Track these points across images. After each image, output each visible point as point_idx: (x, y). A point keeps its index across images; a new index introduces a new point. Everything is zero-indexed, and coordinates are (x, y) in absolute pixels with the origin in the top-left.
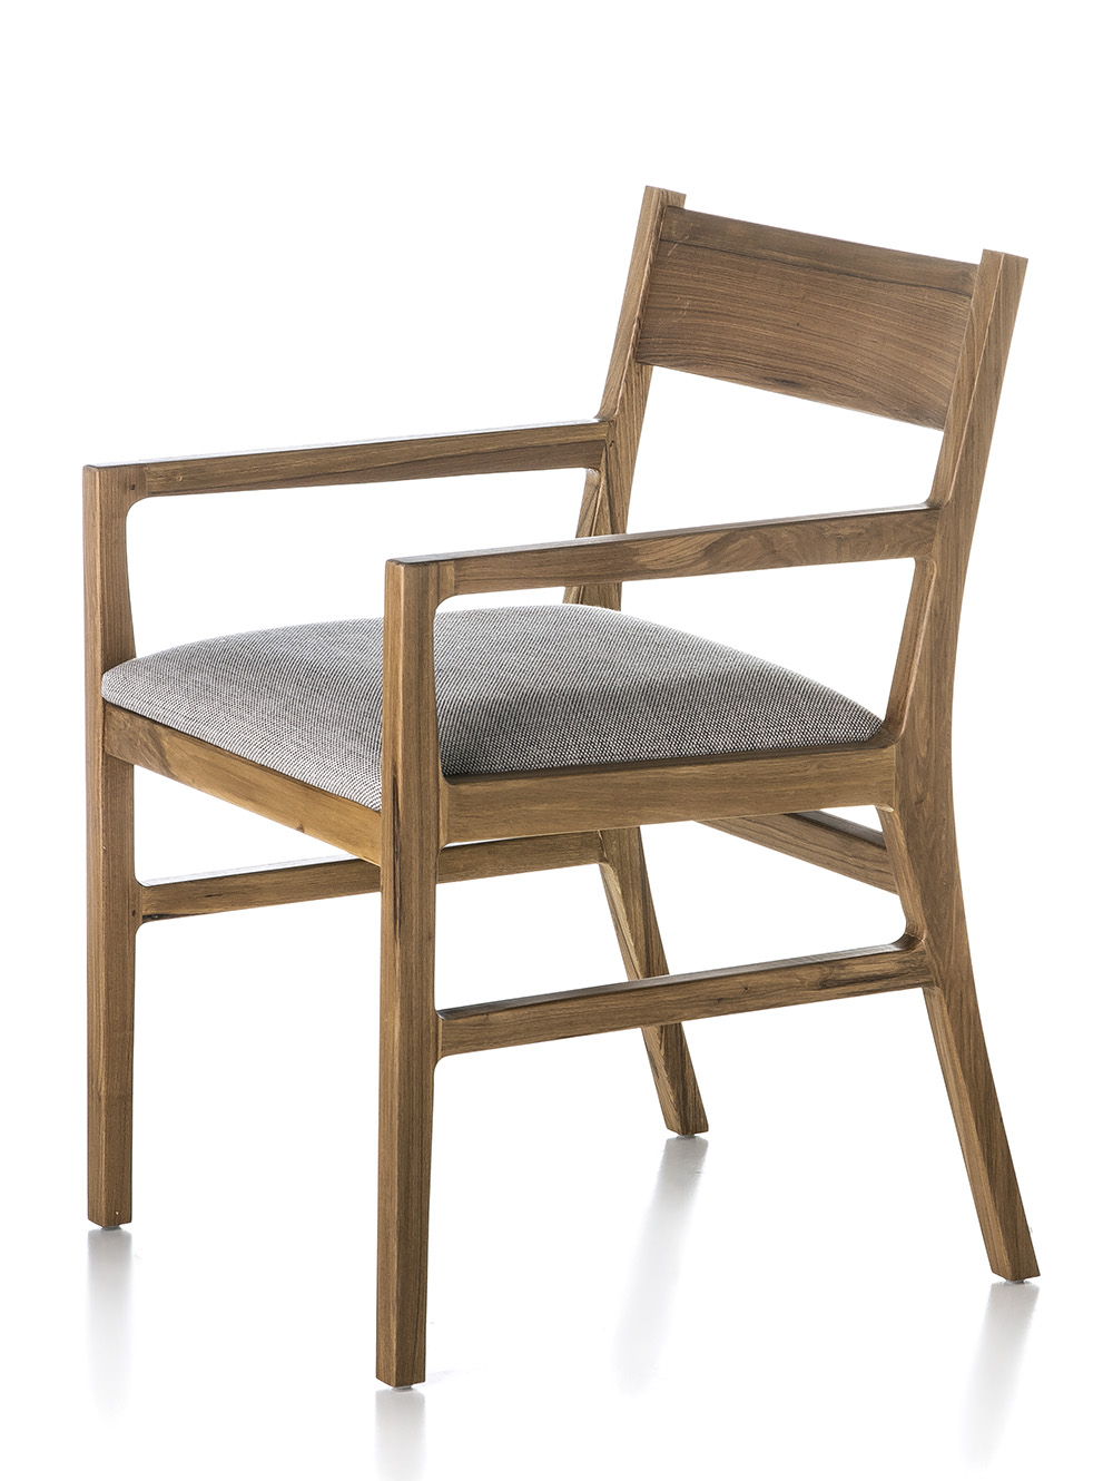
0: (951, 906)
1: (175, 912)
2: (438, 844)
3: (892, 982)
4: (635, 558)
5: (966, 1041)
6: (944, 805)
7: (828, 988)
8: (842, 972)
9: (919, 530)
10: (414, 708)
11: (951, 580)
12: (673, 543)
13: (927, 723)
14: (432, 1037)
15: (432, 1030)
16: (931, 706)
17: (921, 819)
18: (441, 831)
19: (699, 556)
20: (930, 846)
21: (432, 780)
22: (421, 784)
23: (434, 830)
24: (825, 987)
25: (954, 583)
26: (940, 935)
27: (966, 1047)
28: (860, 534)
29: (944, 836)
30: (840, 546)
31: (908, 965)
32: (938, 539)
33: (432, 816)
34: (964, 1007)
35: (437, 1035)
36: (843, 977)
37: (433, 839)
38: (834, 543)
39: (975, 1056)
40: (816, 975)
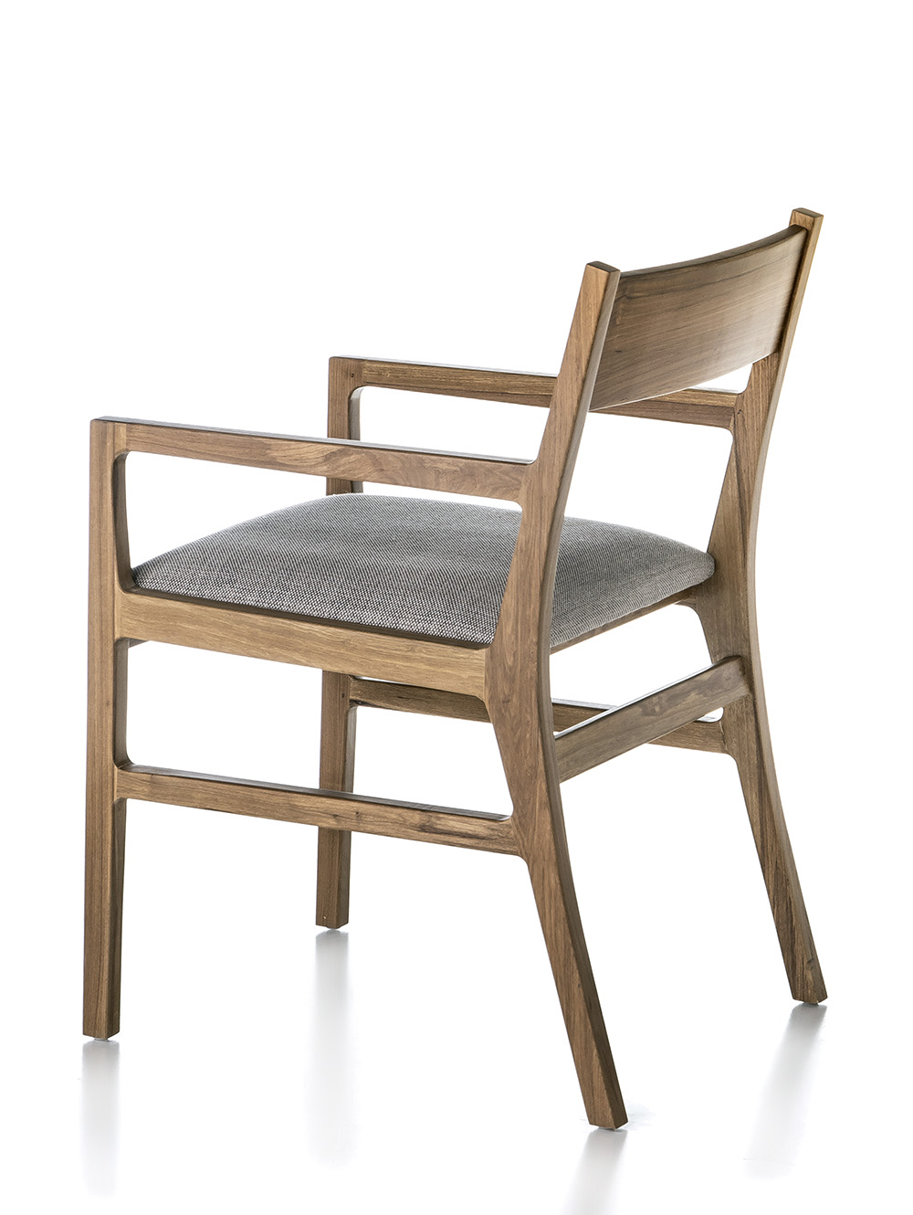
0: (535, 794)
2: (114, 635)
3: (482, 844)
4: (268, 451)
5: (547, 911)
6: (529, 710)
7: (426, 832)
8: (438, 822)
9: (507, 478)
10: (96, 527)
11: (536, 525)
12: (298, 446)
13: (513, 637)
14: (110, 780)
15: (110, 774)
16: (517, 624)
17: (508, 716)
18: (116, 625)
19: (320, 460)
20: (516, 740)
21: (109, 585)
22: (101, 587)
23: (110, 623)
24: (424, 831)
25: (538, 528)
26: (524, 816)
27: (547, 915)
28: (455, 471)
29: (528, 735)
30: (438, 477)
31: (496, 833)
32: (524, 489)
33: (109, 613)
34: (546, 882)
35: (113, 779)
36: (439, 827)
37: (110, 630)
38: (433, 473)
39: (556, 926)
40: (417, 818)
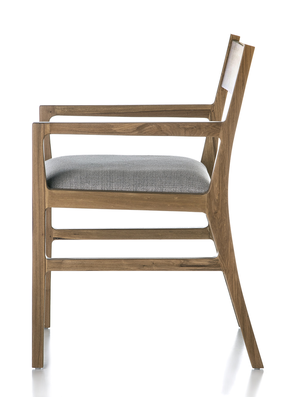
0: (228, 247)
1: (63, 238)
2: (45, 207)
3: (206, 268)
4: (112, 128)
5: (234, 290)
6: (225, 215)
7: (183, 267)
8: (188, 262)
9: (214, 128)
10: (36, 166)
11: (227, 145)
12: (125, 125)
13: (218, 189)
14: (44, 265)
15: (44, 262)
16: (220, 183)
17: (216, 218)
18: (46, 203)
19: (135, 129)
20: (220, 227)
21: (43, 188)
22: (39, 189)
23: (43, 203)
24: (182, 266)
25: (228, 146)
26: (224, 255)
27: (234, 292)
28: (193, 128)
29: (225, 225)
30: (185, 131)
31: (212, 263)
32: (221, 132)
33: (43, 198)
34: (233, 279)
35: (45, 264)
36: (188, 264)
37: (43, 205)
38: (183, 130)
39: (238, 295)
40: (178, 262)
